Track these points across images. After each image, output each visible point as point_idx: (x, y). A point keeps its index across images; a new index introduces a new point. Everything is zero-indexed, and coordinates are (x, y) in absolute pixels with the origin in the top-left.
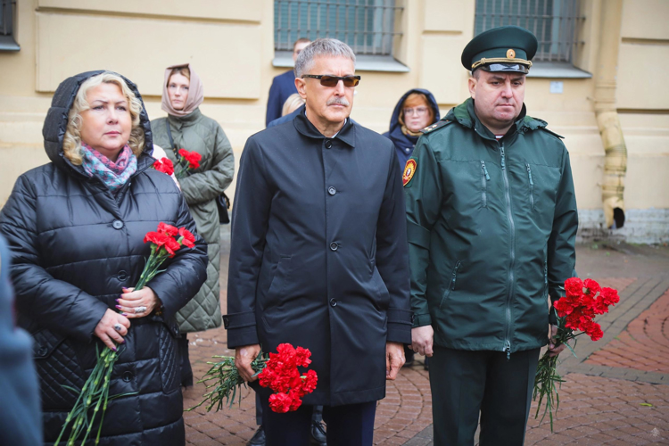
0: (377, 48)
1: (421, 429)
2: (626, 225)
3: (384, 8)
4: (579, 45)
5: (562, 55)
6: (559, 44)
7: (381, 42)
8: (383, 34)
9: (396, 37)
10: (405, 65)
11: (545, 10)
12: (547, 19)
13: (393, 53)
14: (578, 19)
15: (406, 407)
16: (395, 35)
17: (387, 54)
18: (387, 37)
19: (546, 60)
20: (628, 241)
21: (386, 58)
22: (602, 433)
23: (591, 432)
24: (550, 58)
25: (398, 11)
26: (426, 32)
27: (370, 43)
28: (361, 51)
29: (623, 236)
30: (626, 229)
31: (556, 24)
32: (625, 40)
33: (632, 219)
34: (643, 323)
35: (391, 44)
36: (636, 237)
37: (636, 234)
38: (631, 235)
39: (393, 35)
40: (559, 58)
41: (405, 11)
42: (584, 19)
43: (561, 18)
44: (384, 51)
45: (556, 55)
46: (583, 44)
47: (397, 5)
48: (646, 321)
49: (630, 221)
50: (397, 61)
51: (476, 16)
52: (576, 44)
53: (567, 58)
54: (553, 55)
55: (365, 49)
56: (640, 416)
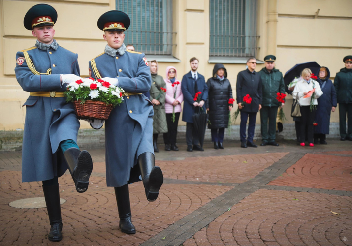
0: (165, 52)
1: (191, 212)
2: (283, 131)
3: (168, 33)
4: (258, 49)
5: (251, 54)
6: (249, 48)
7: (167, 49)
8: (168, 45)
9: (174, 46)
10: (178, 59)
11: (242, 33)
12: (242, 37)
13: (173, 54)
14: (257, 37)
15: (183, 204)
16: (173, 45)
17: (170, 55)
18: (169, 46)
19: (243, 56)
20: (285, 138)
21: (169, 56)
22: (275, 211)
23: (270, 211)
24: (245, 55)
25: (174, 34)
26: (188, 44)
27: (162, 50)
28: (157, 53)
29: (282, 136)
30: (283, 133)
31: (247, 39)
32: (279, 46)
33: (286, 128)
34: (293, 169)
35: (171, 50)
36: (288, 136)
37: (288, 135)
38: (286, 136)
39: (172, 45)
40: (249, 55)
41: (177, 34)
42: (259, 37)
43: (249, 37)
44: (168, 53)
45: (248, 54)
46: (260, 48)
47: (174, 32)
48: (294, 168)
49: (285, 129)
50: (175, 57)
51: (210, 36)
52: (257, 48)
53: (253, 55)
54: (246, 54)
55: (159, 52)
56: (293, 204)
